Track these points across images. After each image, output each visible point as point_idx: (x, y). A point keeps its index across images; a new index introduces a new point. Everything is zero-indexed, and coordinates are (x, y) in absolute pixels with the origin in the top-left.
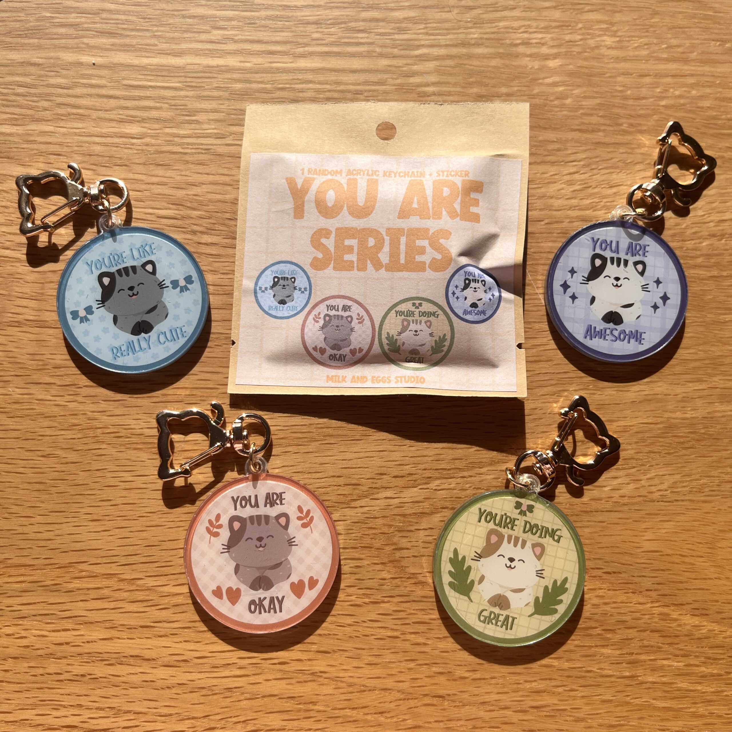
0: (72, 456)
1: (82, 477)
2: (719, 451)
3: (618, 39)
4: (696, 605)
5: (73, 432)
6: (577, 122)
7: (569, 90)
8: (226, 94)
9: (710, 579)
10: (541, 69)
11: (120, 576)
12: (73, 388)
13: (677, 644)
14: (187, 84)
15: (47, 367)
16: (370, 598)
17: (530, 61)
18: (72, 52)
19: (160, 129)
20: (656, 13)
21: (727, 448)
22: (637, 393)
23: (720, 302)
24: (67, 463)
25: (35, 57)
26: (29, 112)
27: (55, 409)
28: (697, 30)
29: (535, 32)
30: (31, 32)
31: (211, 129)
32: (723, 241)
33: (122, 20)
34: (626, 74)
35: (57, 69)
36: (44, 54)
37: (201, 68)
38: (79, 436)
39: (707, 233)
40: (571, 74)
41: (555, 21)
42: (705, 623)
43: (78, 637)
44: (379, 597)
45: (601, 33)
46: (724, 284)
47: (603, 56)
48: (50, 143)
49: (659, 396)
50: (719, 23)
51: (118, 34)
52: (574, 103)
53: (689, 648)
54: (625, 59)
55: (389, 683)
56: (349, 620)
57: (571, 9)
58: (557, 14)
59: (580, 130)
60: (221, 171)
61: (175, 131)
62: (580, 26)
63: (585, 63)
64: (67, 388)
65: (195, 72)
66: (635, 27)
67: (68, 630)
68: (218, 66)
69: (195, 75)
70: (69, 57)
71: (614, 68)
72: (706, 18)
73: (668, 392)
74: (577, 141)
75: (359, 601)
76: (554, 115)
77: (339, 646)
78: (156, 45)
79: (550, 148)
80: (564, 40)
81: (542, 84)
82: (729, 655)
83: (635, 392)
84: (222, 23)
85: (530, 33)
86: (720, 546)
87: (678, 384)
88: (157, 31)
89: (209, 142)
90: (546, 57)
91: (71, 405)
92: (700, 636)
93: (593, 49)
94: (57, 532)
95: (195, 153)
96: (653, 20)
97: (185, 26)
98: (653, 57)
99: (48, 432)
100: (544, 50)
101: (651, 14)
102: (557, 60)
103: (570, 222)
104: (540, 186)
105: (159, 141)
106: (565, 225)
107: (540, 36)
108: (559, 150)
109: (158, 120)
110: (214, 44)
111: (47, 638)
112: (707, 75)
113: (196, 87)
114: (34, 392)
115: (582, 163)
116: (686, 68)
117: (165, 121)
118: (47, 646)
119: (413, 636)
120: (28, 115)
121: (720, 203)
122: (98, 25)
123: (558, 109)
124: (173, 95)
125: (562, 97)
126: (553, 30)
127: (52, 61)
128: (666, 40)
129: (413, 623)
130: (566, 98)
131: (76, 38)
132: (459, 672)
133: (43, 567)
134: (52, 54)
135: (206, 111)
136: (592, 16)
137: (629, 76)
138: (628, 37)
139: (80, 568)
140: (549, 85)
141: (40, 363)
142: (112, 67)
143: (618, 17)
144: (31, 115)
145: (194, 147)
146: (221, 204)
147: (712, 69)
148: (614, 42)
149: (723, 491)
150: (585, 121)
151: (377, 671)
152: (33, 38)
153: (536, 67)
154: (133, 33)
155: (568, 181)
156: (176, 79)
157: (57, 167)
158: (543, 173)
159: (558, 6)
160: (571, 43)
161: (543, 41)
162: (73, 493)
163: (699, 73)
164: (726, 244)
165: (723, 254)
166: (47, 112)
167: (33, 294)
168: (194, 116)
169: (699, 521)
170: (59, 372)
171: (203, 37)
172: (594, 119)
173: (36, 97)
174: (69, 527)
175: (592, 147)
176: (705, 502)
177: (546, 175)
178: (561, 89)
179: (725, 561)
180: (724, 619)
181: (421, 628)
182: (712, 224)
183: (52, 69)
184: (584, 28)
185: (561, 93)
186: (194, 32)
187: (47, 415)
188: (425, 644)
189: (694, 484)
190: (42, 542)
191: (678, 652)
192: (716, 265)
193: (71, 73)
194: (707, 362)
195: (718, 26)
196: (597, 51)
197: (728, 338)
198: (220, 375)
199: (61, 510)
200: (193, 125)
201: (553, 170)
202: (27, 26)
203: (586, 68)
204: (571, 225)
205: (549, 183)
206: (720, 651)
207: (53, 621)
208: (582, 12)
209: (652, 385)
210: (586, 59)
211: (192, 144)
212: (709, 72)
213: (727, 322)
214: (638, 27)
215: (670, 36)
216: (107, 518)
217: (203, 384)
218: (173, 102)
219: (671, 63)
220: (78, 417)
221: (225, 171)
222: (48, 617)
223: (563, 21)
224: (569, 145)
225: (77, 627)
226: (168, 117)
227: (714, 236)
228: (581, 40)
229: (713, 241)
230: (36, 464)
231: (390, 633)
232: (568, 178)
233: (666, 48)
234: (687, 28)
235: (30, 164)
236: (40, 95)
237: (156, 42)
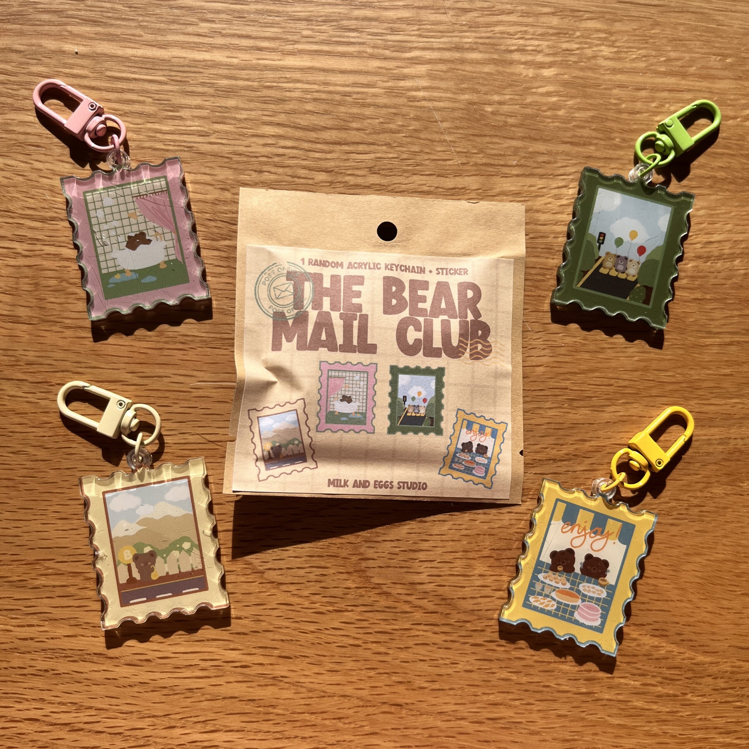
0: (42, 454)
1: (51, 475)
2: (689, 475)
3: (616, 49)
4: (657, 626)
5: (44, 430)
6: (569, 134)
7: (563, 101)
8: (211, 91)
9: (672, 601)
10: (535, 78)
11: (87, 575)
12: (45, 386)
13: (635, 663)
14: (172, 78)
15: (19, 363)
16: (334, 606)
17: (524, 68)
18: (55, 40)
19: (143, 124)
20: (657, 24)
21: (698, 472)
22: (612, 414)
23: (702, 325)
24: (37, 461)
25: (18, 43)
26: (9, 100)
27: (27, 406)
28: (698, 43)
29: (531, 39)
30: (13, 17)
31: (195, 126)
32: (709, 264)
33: (107, 8)
34: (621, 86)
35: (39, 57)
36: (25, 41)
37: (186, 62)
38: (50, 434)
39: (693, 255)
40: (566, 84)
41: (551, 28)
42: (664, 644)
43: (42, 633)
44: (343, 606)
45: (599, 42)
46: (707, 307)
47: (600, 67)
48: (29, 134)
49: (634, 418)
50: (722, 37)
51: (102, 22)
52: (567, 115)
53: (646, 668)
54: (621, 71)
55: (349, 690)
56: (312, 627)
57: (570, 16)
58: (555, 21)
59: (571, 143)
60: (203, 170)
61: (157, 126)
62: (578, 34)
63: (581, 74)
64: (39, 385)
65: (180, 66)
66: (633, 38)
67: (33, 626)
68: (204, 61)
69: (180, 69)
70: (50, 44)
71: (610, 80)
72: (709, 30)
73: (643, 414)
74: (568, 154)
75: (323, 609)
76: (546, 126)
77: (300, 652)
78: (141, 36)
79: (539, 161)
80: (560, 48)
81: (535, 93)
82: (686, 676)
83: (610, 412)
84: (210, 16)
85: (526, 39)
86: (684, 569)
87: (654, 406)
88: (142, 21)
89: (192, 140)
90: (541, 66)
91: (43, 403)
92: (658, 656)
93: (589, 59)
94: (25, 529)
95: (177, 151)
96: (653, 31)
97: (172, 17)
98: (650, 70)
99: (19, 428)
100: (540, 58)
101: (652, 25)
102: (552, 69)
103: (555, 237)
104: (527, 199)
105: (142, 137)
106: (550, 240)
107: (536, 43)
108: (548, 162)
109: (141, 114)
110: (201, 38)
111: (11, 633)
112: (704, 91)
113: (181, 81)
114: (5, 388)
115: (571, 177)
116: (684, 83)
117: (149, 115)
118: (11, 640)
119: (375, 645)
120: (7, 104)
121: (709, 224)
122: (83, 13)
123: (550, 120)
124: (158, 89)
125: (555, 107)
126: (550, 38)
127: (34, 48)
128: (664, 53)
129: (375, 632)
130: (559, 108)
131: (59, 25)
132: (419, 682)
133: (10, 563)
134: (34, 41)
135: (190, 107)
136: (591, 24)
137: (625, 89)
138: (627, 48)
139: (46, 565)
140: (542, 95)
141: (13, 359)
142: (95, 57)
143: (618, 26)
144: (10, 104)
145: (177, 144)
146: (201, 204)
147: (710, 85)
148: (611, 53)
149: (691, 515)
150: (577, 134)
151: (337, 678)
152: (15, 24)
153: (531, 75)
154: (118, 22)
155: (555, 195)
156: (161, 73)
157: (36, 158)
158: (531, 186)
159: (557, 12)
160: (568, 52)
161: (539, 49)
162: (41, 491)
163: (696, 88)
164: (712, 267)
165: (708, 276)
166: (27, 101)
167: (8, 288)
168: (178, 112)
169: (665, 543)
170: (32, 369)
171: (190, 29)
172: (586, 132)
173: (17, 85)
174: (36, 524)
175: (583, 161)
176: (672, 525)
177: (533, 189)
178: (554, 99)
179: (688, 584)
180: (683, 640)
181: (383, 638)
182: (699, 246)
183: (34, 57)
184: (582, 36)
185: (554, 103)
186: (181, 24)
187: (17, 411)
188: (386, 654)
189: (663, 506)
190: (9, 538)
191: (636, 671)
192: (700, 287)
193: (53, 62)
194: (684, 385)
195: (720, 40)
196: (593, 62)
197: (707, 361)
198: (193, 379)
199: (30, 507)
200: (177, 121)
201: (540, 183)
202: (10, 10)
203: (582, 78)
204: (555, 240)
205: (537, 196)
206: (678, 673)
207: (18, 616)
208: (581, 19)
209: (628, 406)
210: (582, 69)
211: (174, 141)
212: (707, 88)
213: (707, 345)
214: (638, 38)
215: (669, 48)
216: (75, 517)
217: (176, 387)
218: (157, 96)
219: (668, 77)
220: (50, 415)
221: (208, 171)
222: (13, 612)
223: (561, 29)
224: (559, 158)
225: (41, 623)
226: (151, 112)
227: (699, 257)
228: (578, 49)
229: (699, 263)
230: (5, 461)
231: (352, 642)
232: (556, 191)
233: (665, 61)
234: (687, 40)
235: (8, 154)
236: (20, 84)
237: (142, 33)
